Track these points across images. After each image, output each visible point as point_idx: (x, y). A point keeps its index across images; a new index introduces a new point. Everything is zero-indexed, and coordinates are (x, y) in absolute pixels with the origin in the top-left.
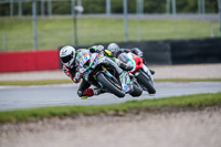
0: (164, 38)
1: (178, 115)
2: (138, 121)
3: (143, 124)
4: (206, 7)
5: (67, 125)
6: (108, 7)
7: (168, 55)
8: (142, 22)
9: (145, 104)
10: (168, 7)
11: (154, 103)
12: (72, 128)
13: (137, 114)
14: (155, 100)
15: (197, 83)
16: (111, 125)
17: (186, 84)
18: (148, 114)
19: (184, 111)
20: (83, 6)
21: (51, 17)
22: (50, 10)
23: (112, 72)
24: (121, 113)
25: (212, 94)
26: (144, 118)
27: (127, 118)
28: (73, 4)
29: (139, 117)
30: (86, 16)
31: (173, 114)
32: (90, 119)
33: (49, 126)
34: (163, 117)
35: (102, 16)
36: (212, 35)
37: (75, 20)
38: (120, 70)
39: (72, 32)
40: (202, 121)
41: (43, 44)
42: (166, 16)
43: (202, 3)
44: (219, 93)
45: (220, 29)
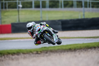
0: (58, 19)
1: (65, 53)
2: (47, 56)
4: (77, 5)
5: (15, 58)
6: (33, 5)
7: (60, 26)
9: (50, 49)
10: (60, 5)
11: (54, 48)
12: (17, 59)
14: (54, 47)
15: (73, 39)
16: (35, 58)
17: (68, 40)
18: (51, 53)
19: (68, 51)
20: (22, 4)
21: (7, 10)
22: (7, 6)
23: (50, 34)
24: (39, 53)
25: (80, 44)
26: (50, 55)
27: (42, 55)
28: (17, 4)
29: (47, 54)
30: (24, 9)
31: (62, 53)
32: (25, 55)
33: (7, 58)
34: (58, 54)
36: (80, 18)
37: (18, 11)
38: (53, 33)
40: (76, 56)
41: (4, 22)
42: (59, 9)
43: (75, 4)
44: (83, 44)
45: (84, 15)
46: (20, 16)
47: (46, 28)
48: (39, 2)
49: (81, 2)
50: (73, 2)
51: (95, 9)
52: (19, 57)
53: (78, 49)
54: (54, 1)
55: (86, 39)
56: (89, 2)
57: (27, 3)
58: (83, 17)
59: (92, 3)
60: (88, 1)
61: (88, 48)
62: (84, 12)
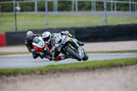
2: (55, 77)
3: (58, 79)
4: (97, 7)
5: (11, 80)
6: (36, 7)
8: (57, 16)
10: (73, 7)
12: (14, 82)
13: (54, 73)
16: (38, 81)
18: (61, 74)
20: (20, 6)
24: (44, 73)
25: (101, 61)
26: (59, 76)
28: (14, 5)
29: (55, 75)
30: (23, 13)
32: (25, 77)
34: (70, 75)
35: (32, 13)
36: (100, 25)
39: (14, 23)
40: (95, 78)
43: (94, 5)
44: (105, 61)
45: (106, 21)
46: (17, 22)
47: (68, 39)
48: (44, 2)
49: (102, 3)
50: (90, 2)
51: (121, 12)
52: (17, 78)
53: (98, 68)
54: (64, 2)
55: (109, 54)
56: (114, 3)
57: (27, 4)
58: (105, 24)
59: (117, 4)
60: (112, 1)
61: (111, 66)
62: (106, 16)
